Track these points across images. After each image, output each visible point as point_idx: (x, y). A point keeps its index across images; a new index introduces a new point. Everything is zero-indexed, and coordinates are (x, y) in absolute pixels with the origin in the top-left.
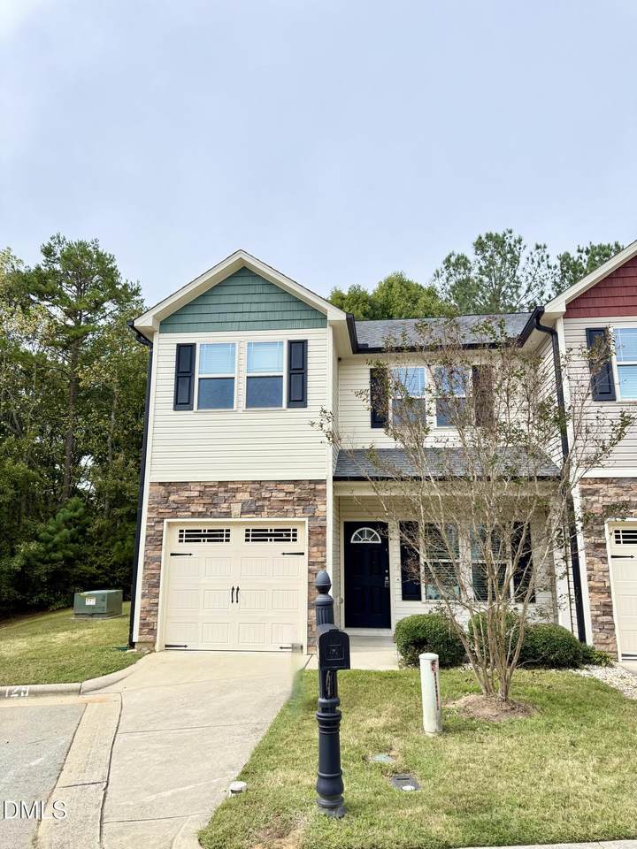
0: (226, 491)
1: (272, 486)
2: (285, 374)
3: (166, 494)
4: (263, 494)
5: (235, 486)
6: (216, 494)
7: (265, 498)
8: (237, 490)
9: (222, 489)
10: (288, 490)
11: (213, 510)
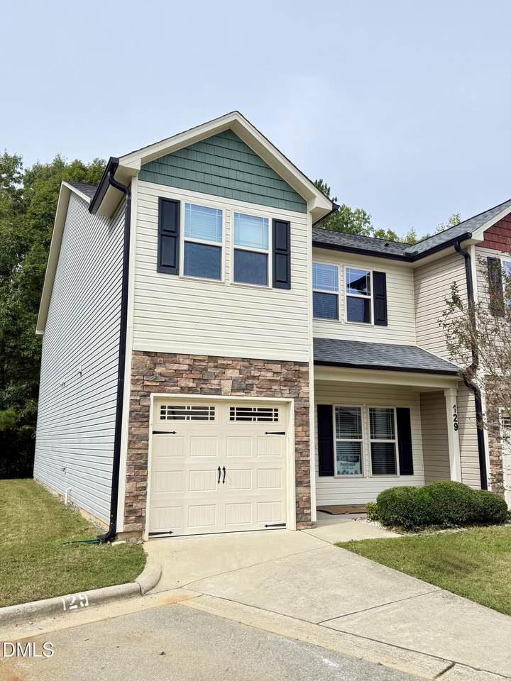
0: (215, 367)
1: (260, 365)
2: (270, 252)
3: (152, 366)
4: (253, 372)
5: (225, 362)
6: (205, 369)
7: (254, 377)
8: (226, 367)
9: (211, 364)
10: (276, 370)
11: (204, 386)
